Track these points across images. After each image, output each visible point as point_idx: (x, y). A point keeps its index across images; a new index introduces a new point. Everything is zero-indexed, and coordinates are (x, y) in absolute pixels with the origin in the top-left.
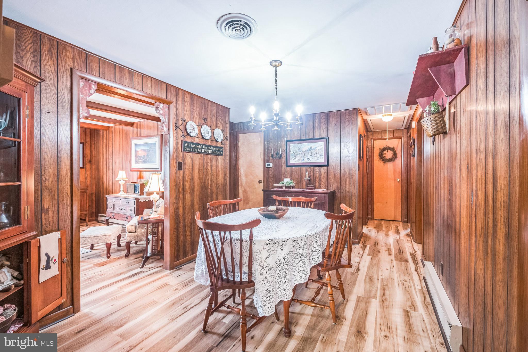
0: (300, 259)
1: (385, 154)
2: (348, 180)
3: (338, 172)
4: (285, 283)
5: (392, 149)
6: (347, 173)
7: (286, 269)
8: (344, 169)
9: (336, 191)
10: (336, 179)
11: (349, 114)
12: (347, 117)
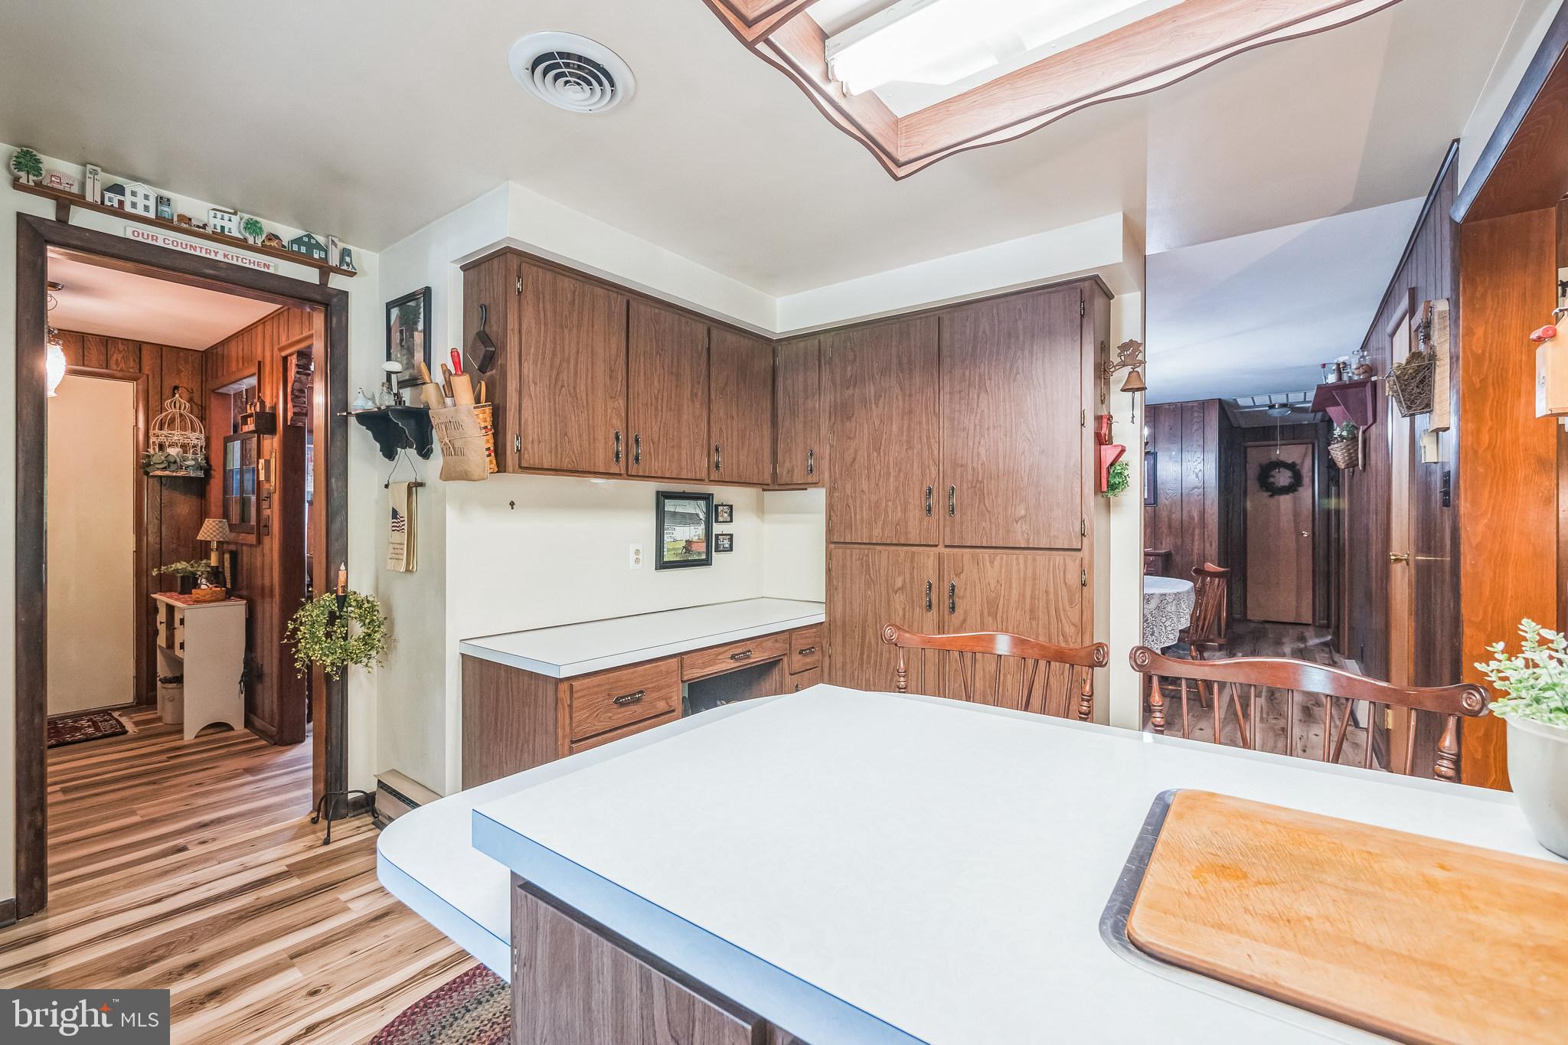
0: (1168, 617)
1: (1274, 477)
2: (1197, 532)
3: (1176, 516)
4: (1153, 641)
5: (1292, 467)
6: (1196, 519)
7: (1153, 625)
8: (1189, 512)
9: (1172, 552)
10: (1173, 530)
11: (1200, 408)
12: (1196, 415)
